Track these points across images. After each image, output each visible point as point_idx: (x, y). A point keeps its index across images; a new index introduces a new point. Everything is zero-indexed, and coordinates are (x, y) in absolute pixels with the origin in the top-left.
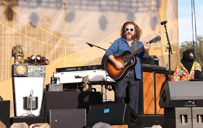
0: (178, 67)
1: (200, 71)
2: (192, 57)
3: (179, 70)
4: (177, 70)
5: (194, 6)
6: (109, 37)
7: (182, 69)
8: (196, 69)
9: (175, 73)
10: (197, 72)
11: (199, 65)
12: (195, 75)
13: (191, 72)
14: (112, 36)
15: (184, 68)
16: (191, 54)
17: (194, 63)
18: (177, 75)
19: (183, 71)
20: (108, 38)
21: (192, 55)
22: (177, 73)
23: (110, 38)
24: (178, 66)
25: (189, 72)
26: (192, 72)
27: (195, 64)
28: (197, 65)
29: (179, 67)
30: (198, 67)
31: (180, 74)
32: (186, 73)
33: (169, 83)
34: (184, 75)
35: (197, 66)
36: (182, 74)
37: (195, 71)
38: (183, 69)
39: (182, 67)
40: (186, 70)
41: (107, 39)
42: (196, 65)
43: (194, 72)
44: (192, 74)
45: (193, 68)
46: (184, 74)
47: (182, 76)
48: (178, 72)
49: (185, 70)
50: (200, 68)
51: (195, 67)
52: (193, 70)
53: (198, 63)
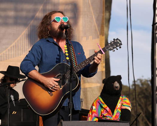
1: (130, 111)
2: (117, 87)
3: (97, 109)
4: (94, 107)
7: (102, 107)
8: (124, 107)
9: (90, 113)
10: (124, 112)
11: (127, 101)
13: (115, 112)
15: (105, 106)
16: (116, 82)
17: (121, 97)
18: (93, 115)
19: (102, 110)
21: (116, 84)
22: (94, 112)
24: (95, 102)
25: (113, 112)
27: (122, 100)
28: (126, 101)
29: (96, 104)
30: (127, 103)
31: (98, 115)
32: (106, 114)
33: (63, 123)
35: (125, 102)
36: (101, 115)
38: (104, 107)
39: (101, 104)
40: (108, 109)
42: (124, 101)
43: (120, 111)
44: (116, 116)
45: (119, 105)
46: (104, 115)
48: (95, 111)
49: (106, 108)
50: (130, 106)
51: (122, 104)
52: (119, 109)
53: (126, 98)
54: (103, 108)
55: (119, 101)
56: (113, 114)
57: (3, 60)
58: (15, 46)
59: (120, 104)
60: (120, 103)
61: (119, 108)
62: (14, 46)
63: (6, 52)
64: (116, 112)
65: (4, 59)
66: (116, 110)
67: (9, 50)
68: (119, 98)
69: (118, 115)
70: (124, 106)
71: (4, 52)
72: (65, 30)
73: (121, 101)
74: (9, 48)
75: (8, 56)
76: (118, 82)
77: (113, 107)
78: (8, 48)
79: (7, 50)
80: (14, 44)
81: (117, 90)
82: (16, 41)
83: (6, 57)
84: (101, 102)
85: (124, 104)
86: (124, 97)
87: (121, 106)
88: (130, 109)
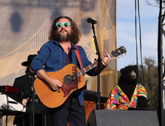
1: (146, 98)
2: (133, 76)
3: (115, 96)
5: (138, 8)
6: (16, 50)
7: (119, 94)
8: (140, 95)
9: (109, 101)
11: (143, 89)
13: (132, 99)
15: (123, 94)
16: (133, 72)
17: (137, 86)
18: (112, 102)
19: (120, 98)
21: (133, 74)
22: (112, 100)
25: (130, 99)
27: (138, 88)
28: (142, 89)
29: (114, 91)
30: (143, 91)
31: (116, 102)
32: (124, 101)
35: (141, 90)
36: (119, 102)
37: (138, 97)
38: (121, 94)
39: (119, 92)
40: (125, 96)
42: (140, 89)
43: (136, 98)
44: (133, 103)
45: (135, 93)
46: (122, 102)
47: (119, 105)
48: (113, 98)
49: (124, 95)
50: (146, 93)
51: (138, 92)
52: (136, 96)
53: (142, 86)
54: (121, 95)
55: (136, 89)
56: (130, 101)
58: (35, 37)
59: (136, 92)
60: (136, 91)
61: (135, 96)
63: (27, 43)
65: (25, 50)
66: (133, 98)
68: (135, 87)
69: (135, 102)
70: (140, 93)
73: (137, 89)
76: (134, 72)
78: (29, 40)
79: (28, 41)
81: (134, 79)
84: (119, 90)
85: (140, 92)
86: (140, 86)
87: (138, 93)
88: (146, 96)
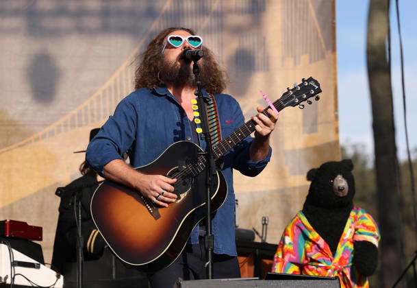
0: (289, 229)
1: (374, 246)
2: (341, 190)
3: (295, 243)
4: (288, 240)
6: (61, 121)
7: (306, 238)
8: (360, 238)
9: (279, 254)
11: (369, 222)
12: (354, 260)
13: (340, 249)
14: (73, 116)
15: (314, 235)
16: (339, 177)
17: (353, 213)
18: (287, 258)
19: (308, 246)
20: (60, 126)
21: (341, 182)
22: (288, 252)
23: (66, 125)
24: (291, 225)
26: (345, 247)
27: (356, 219)
28: (365, 221)
29: (293, 230)
30: (368, 228)
31: (299, 258)
32: (318, 254)
34: (312, 260)
35: (364, 225)
36: (306, 257)
38: (311, 237)
39: (305, 231)
40: (321, 242)
41: (54, 127)
42: (361, 221)
43: (351, 247)
45: (348, 232)
46: (313, 257)
47: (307, 265)
48: (291, 248)
49: (317, 240)
51: (356, 230)
52: (348, 242)
53: (366, 215)
54: (311, 240)
55: (349, 221)
56: (334, 255)
57: (84, 123)
58: (113, 88)
59: (350, 230)
60: (350, 227)
61: (348, 240)
62: (110, 88)
63: (92, 103)
64: (343, 248)
65: (87, 121)
66: (342, 246)
67: (98, 98)
68: (348, 216)
69: (346, 256)
70: (360, 233)
71: (87, 103)
72: (193, 63)
73: (352, 223)
74: (100, 93)
75: (96, 113)
76: (344, 177)
77: (333, 238)
78: (96, 94)
79: (94, 98)
80: (110, 82)
81: (341, 195)
82: (117, 75)
83: (93, 115)
84: (305, 226)
85: (360, 230)
86: (360, 213)
87: (355, 234)
88: (375, 242)
